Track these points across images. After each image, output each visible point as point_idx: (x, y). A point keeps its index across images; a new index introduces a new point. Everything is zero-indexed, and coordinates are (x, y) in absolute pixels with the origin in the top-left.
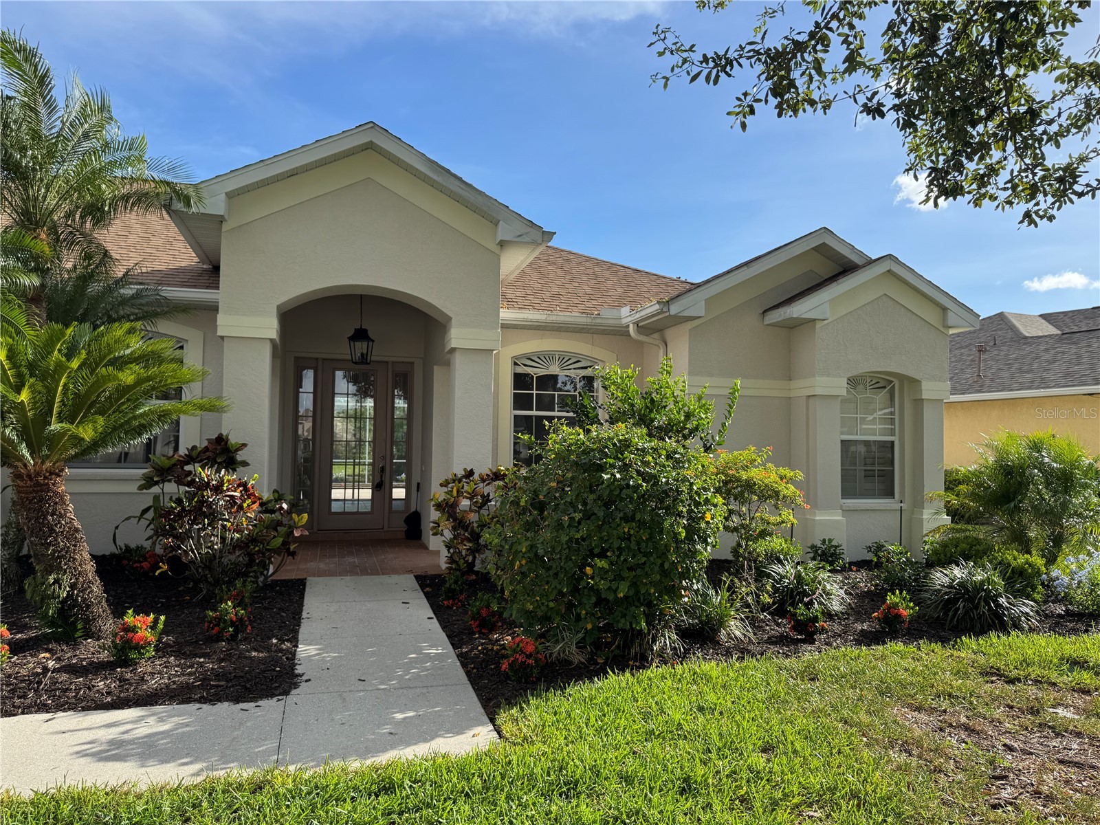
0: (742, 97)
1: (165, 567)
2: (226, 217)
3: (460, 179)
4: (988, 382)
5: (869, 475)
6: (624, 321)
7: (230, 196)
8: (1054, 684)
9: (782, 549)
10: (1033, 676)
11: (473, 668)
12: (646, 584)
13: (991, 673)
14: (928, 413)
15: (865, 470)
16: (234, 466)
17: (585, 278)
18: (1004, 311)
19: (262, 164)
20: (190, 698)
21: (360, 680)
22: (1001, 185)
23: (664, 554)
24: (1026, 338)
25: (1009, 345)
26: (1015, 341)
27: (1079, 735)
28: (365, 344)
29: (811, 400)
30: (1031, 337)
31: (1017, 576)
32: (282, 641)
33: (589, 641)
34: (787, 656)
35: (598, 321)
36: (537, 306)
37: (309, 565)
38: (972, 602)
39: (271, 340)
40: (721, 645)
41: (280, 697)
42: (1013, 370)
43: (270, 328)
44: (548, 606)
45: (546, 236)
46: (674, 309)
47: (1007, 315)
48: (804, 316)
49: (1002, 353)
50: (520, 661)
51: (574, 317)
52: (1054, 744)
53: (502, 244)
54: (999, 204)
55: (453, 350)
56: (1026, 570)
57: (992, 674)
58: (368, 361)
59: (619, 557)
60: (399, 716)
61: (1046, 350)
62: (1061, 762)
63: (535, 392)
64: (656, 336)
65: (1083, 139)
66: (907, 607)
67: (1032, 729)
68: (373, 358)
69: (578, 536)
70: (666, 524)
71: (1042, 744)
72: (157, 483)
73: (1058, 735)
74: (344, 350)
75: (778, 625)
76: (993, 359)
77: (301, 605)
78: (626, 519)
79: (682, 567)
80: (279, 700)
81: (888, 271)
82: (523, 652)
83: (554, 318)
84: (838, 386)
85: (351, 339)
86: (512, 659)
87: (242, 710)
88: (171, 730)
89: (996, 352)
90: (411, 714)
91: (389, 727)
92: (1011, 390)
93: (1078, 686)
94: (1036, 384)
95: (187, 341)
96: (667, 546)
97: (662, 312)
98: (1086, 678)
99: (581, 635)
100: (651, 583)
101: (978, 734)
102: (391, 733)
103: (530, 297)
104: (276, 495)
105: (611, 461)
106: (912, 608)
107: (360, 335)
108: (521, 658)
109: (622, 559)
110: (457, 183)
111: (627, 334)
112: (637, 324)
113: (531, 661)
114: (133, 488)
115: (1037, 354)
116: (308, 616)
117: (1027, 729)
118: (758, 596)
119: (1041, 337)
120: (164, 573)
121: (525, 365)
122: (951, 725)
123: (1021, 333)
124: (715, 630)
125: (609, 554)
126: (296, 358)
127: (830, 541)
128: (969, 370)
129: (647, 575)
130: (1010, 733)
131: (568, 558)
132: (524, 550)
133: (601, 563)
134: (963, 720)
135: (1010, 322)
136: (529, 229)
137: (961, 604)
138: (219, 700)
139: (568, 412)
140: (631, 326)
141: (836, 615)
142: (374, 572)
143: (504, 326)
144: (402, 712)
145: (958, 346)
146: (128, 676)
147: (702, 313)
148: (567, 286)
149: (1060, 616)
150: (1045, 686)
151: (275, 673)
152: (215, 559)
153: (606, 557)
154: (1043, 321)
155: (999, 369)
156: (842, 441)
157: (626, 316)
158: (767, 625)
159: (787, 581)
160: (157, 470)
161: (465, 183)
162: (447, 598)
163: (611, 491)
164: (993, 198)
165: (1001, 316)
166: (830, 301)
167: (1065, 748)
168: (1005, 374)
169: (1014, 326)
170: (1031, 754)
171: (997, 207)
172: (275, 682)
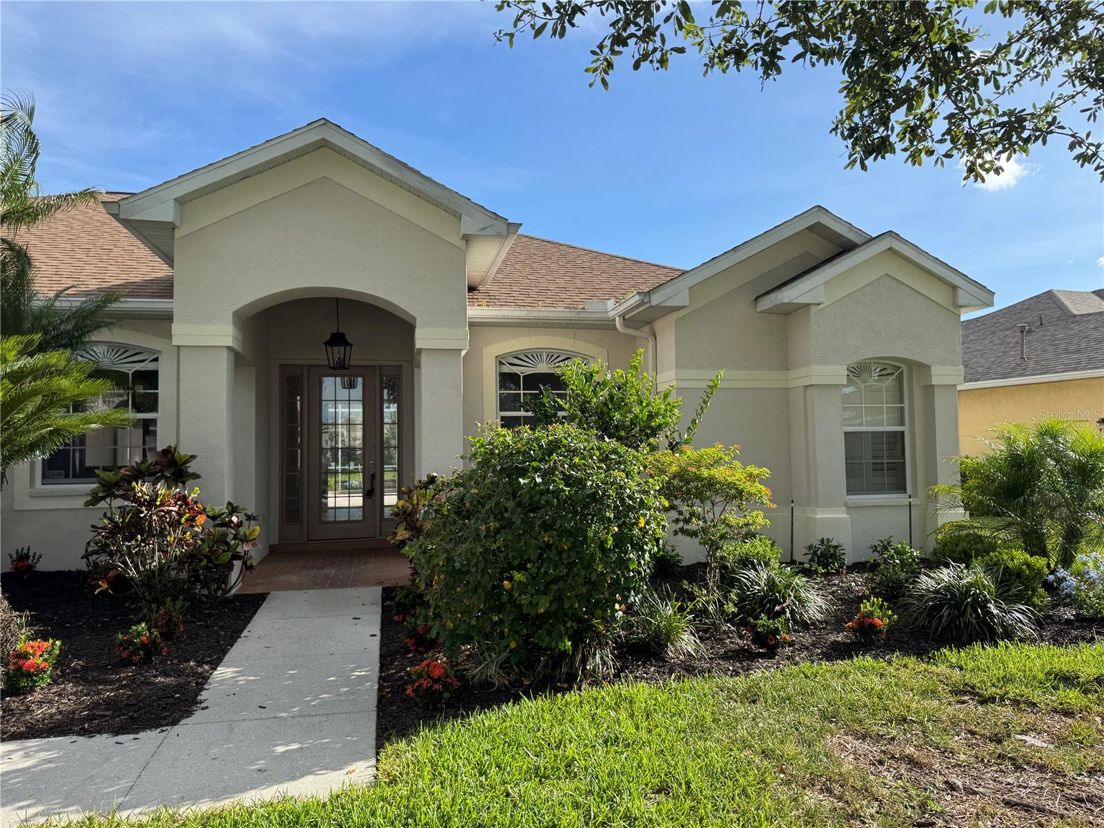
0: (598, 51)
1: (105, 586)
2: (177, 223)
3: (418, 173)
4: (1032, 365)
5: (877, 468)
6: (611, 314)
7: (181, 202)
8: (1034, 705)
9: (758, 553)
10: (1011, 695)
11: (388, 693)
12: (570, 598)
13: (964, 691)
14: (940, 401)
15: (873, 464)
16: (184, 479)
17: (580, 272)
18: (1053, 289)
19: (211, 168)
20: (70, 730)
21: (260, 707)
22: (937, 137)
23: (589, 566)
24: (1075, 316)
25: (1057, 325)
26: (1063, 320)
27: (1042, 768)
28: (342, 348)
29: (809, 390)
30: (1080, 315)
31: (1014, 578)
32: (200, 664)
33: (513, 661)
34: (737, 674)
35: (583, 315)
36: (520, 303)
37: (282, 577)
38: (958, 610)
39: (229, 348)
40: (666, 662)
41: (164, 728)
42: (1059, 351)
43: (225, 334)
44: (469, 624)
45: (511, 229)
46: (656, 300)
47: (1056, 293)
48: (795, 301)
49: (1049, 334)
50: (424, 686)
51: (559, 312)
52: (1009, 780)
53: (467, 238)
54: (938, 159)
55: (420, 350)
56: (1024, 571)
57: (965, 693)
58: (347, 366)
59: (539, 568)
60: (281, 749)
61: (1096, 328)
62: (1008, 804)
63: (522, 392)
64: (646, 329)
65: (1042, 84)
66: (885, 615)
67: (988, 761)
68: (351, 363)
69: (494, 547)
70: (590, 534)
71: (995, 781)
72: (103, 498)
73: (1018, 768)
74: (320, 356)
75: (741, 637)
76: (1038, 340)
77: (247, 621)
78: (546, 527)
79: (611, 578)
80: (163, 731)
81: (890, 249)
82: (429, 677)
83: (536, 314)
84: (836, 373)
85: (326, 343)
86: (417, 684)
87: (117, 743)
88: (29, 768)
89: (1042, 333)
90: (295, 746)
91: (263, 762)
92: (1056, 372)
93: (1060, 707)
94: (1083, 365)
95: (161, 352)
96: (592, 556)
97: (642, 303)
98: (1072, 696)
99: (505, 655)
100: (577, 596)
101: (922, 768)
102: (260, 770)
103: (515, 294)
104: (230, 508)
105: (535, 464)
106: (890, 617)
107: (338, 339)
108: (426, 683)
109: (543, 570)
110: (416, 177)
111: (614, 328)
112: (623, 316)
113: (438, 687)
114: (80, 503)
115: (1086, 332)
116: (248, 634)
117: (982, 761)
118: (722, 605)
119: (1091, 314)
120: (104, 592)
121: (511, 364)
122: (893, 757)
123: (1070, 312)
124: (662, 645)
125: (529, 566)
126: (281, 366)
127: (828, 540)
128: (1012, 353)
129: (572, 588)
130: (960, 766)
131: (484, 571)
132: (441, 563)
133: (518, 576)
134: (910, 750)
135: (1058, 300)
136: (494, 222)
137: (945, 611)
138: (100, 732)
139: (527, 411)
140: (617, 319)
141: (813, 624)
142: (344, 585)
143: (472, 325)
144: (286, 744)
145: (1002, 327)
146: (14, 706)
147: (687, 304)
148: (558, 281)
149: (1068, 622)
150: (1022, 706)
151: (171, 700)
152: (154, 576)
153: (526, 569)
154: (1096, 298)
155: (1045, 350)
156: (845, 433)
157: (612, 309)
158: (729, 637)
159: (757, 587)
160: (103, 486)
161: (424, 177)
162: (398, 614)
163: (531, 497)
164: (930, 153)
165: (1049, 295)
166: (826, 283)
167: (1019, 786)
168: (1049, 355)
169: (1063, 304)
170: (975, 793)
171: (936, 162)
172: (168, 711)
